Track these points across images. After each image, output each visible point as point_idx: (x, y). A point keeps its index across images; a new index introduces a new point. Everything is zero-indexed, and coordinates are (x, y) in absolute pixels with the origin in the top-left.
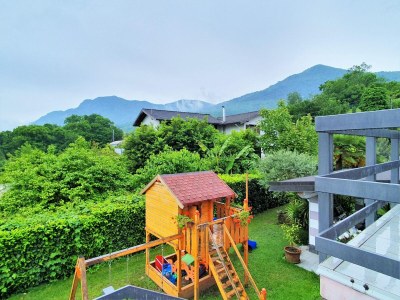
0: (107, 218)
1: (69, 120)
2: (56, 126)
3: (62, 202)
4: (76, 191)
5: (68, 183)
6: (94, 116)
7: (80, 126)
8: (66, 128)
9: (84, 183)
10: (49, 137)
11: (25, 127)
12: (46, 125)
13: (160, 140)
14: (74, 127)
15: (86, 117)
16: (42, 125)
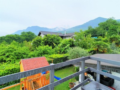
0: (10, 71)
1: (22, 33)
2: (18, 35)
3: (3, 63)
4: (8, 59)
5: (7, 56)
6: (29, 32)
7: (25, 35)
8: (21, 36)
9: (12, 57)
10: (16, 38)
11: (9, 35)
12: (15, 35)
13: (43, 41)
14: (23, 35)
15: (27, 32)
16: (14, 34)
